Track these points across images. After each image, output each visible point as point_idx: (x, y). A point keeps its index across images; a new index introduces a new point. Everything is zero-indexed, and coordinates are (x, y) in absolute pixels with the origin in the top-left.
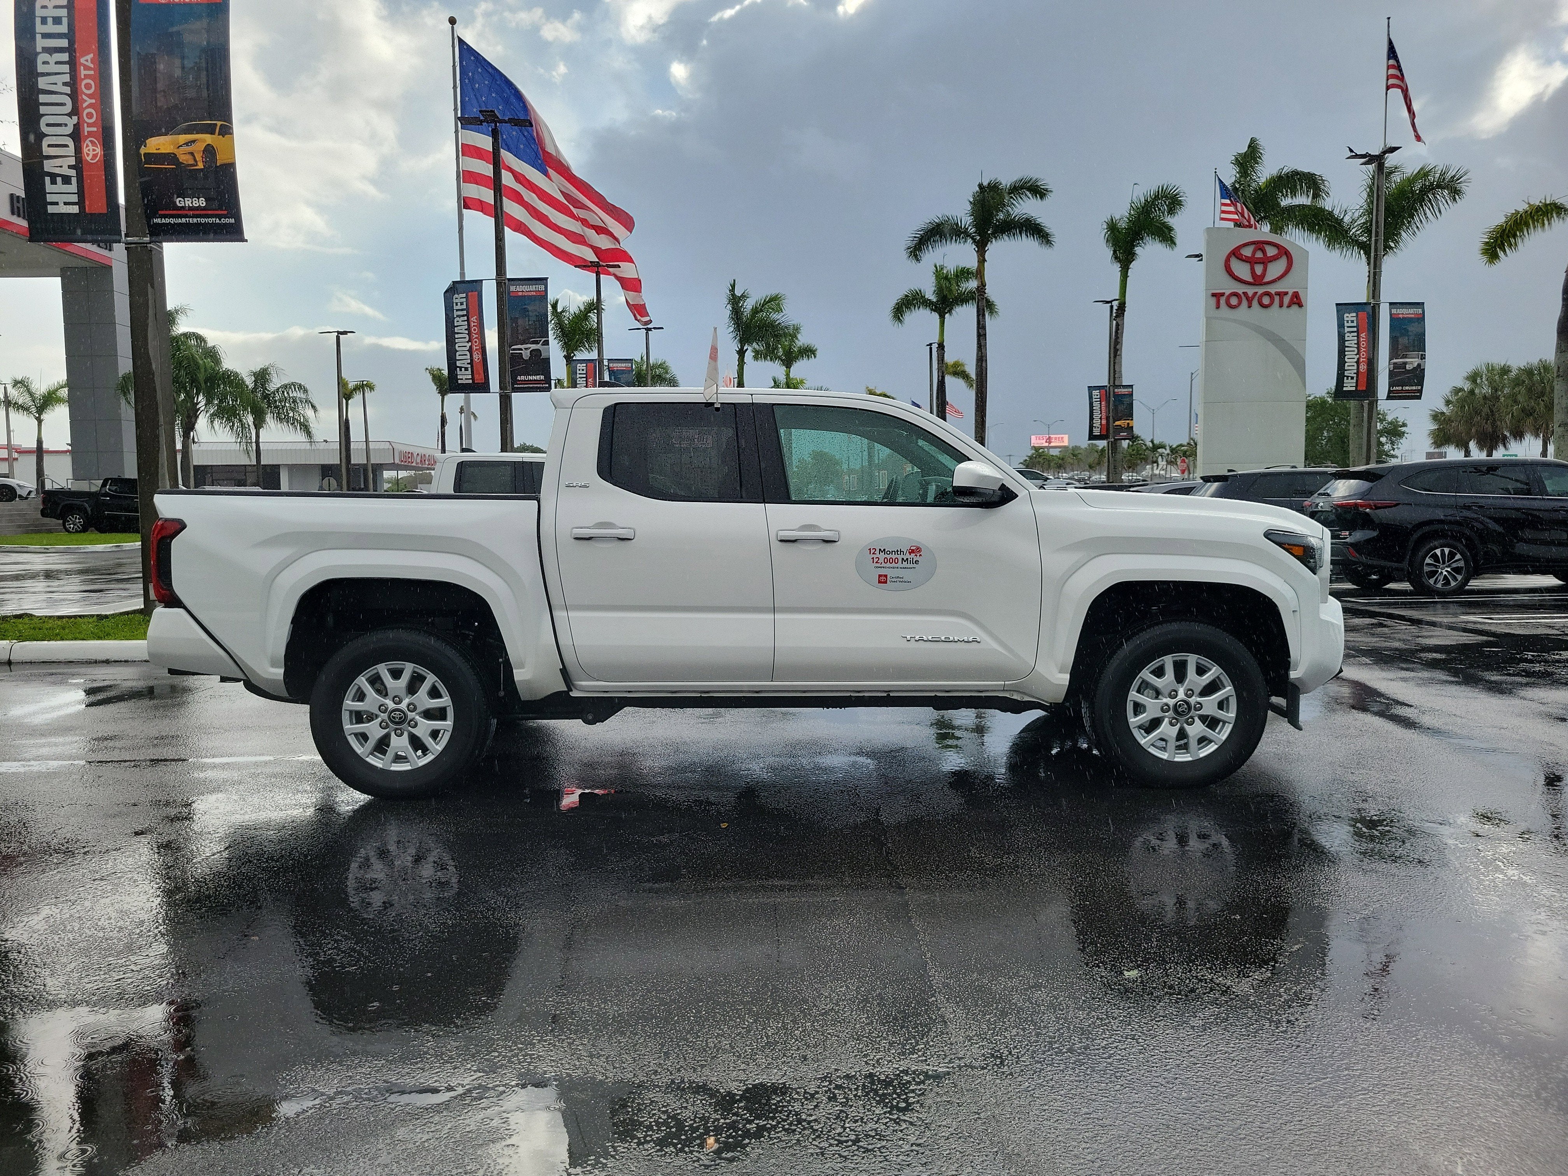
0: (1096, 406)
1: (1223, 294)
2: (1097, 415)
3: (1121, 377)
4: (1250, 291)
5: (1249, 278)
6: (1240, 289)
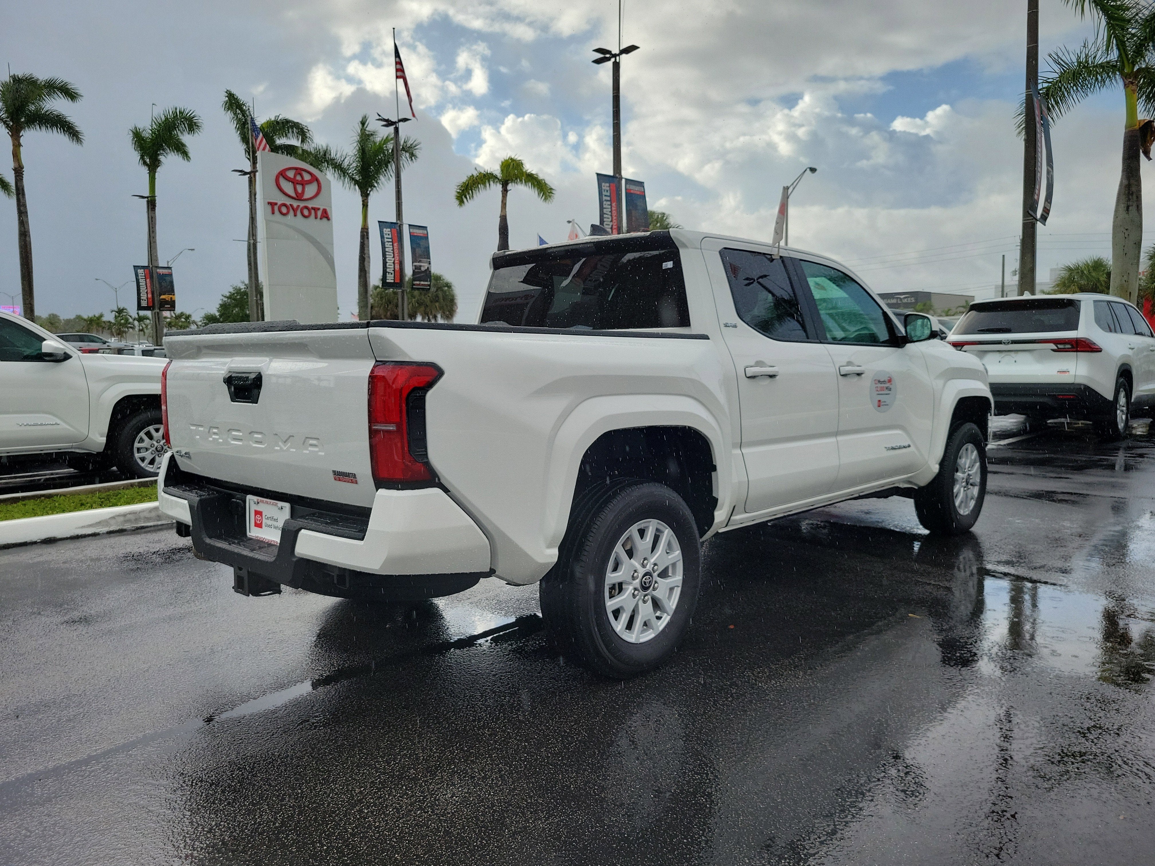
0: (142, 282)
1: (276, 204)
2: (143, 289)
3: (157, 260)
4: (295, 204)
5: (293, 194)
6: (288, 202)
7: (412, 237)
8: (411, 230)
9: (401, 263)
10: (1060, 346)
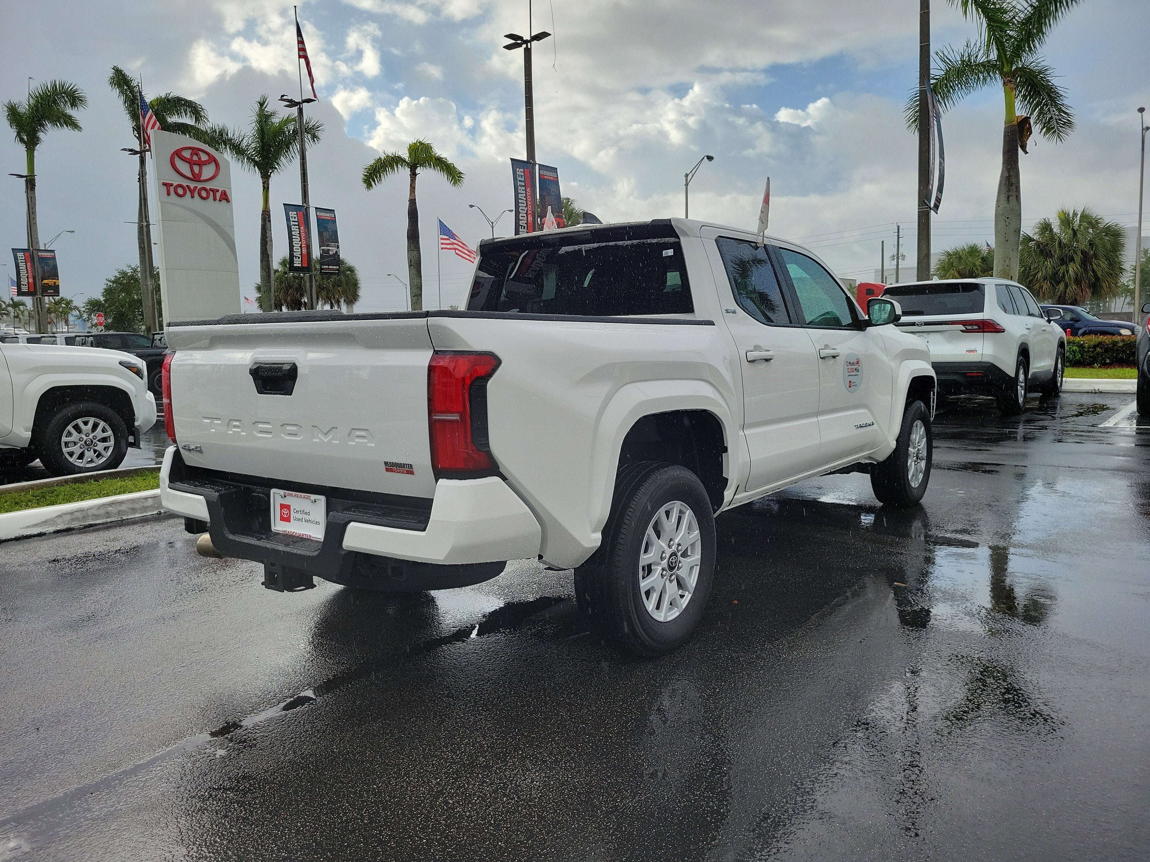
0: (22, 266)
1: (172, 185)
2: (23, 273)
3: (38, 243)
4: (192, 185)
5: (190, 175)
6: (185, 183)
7: (319, 220)
8: (318, 214)
9: (309, 247)
10: (969, 327)
